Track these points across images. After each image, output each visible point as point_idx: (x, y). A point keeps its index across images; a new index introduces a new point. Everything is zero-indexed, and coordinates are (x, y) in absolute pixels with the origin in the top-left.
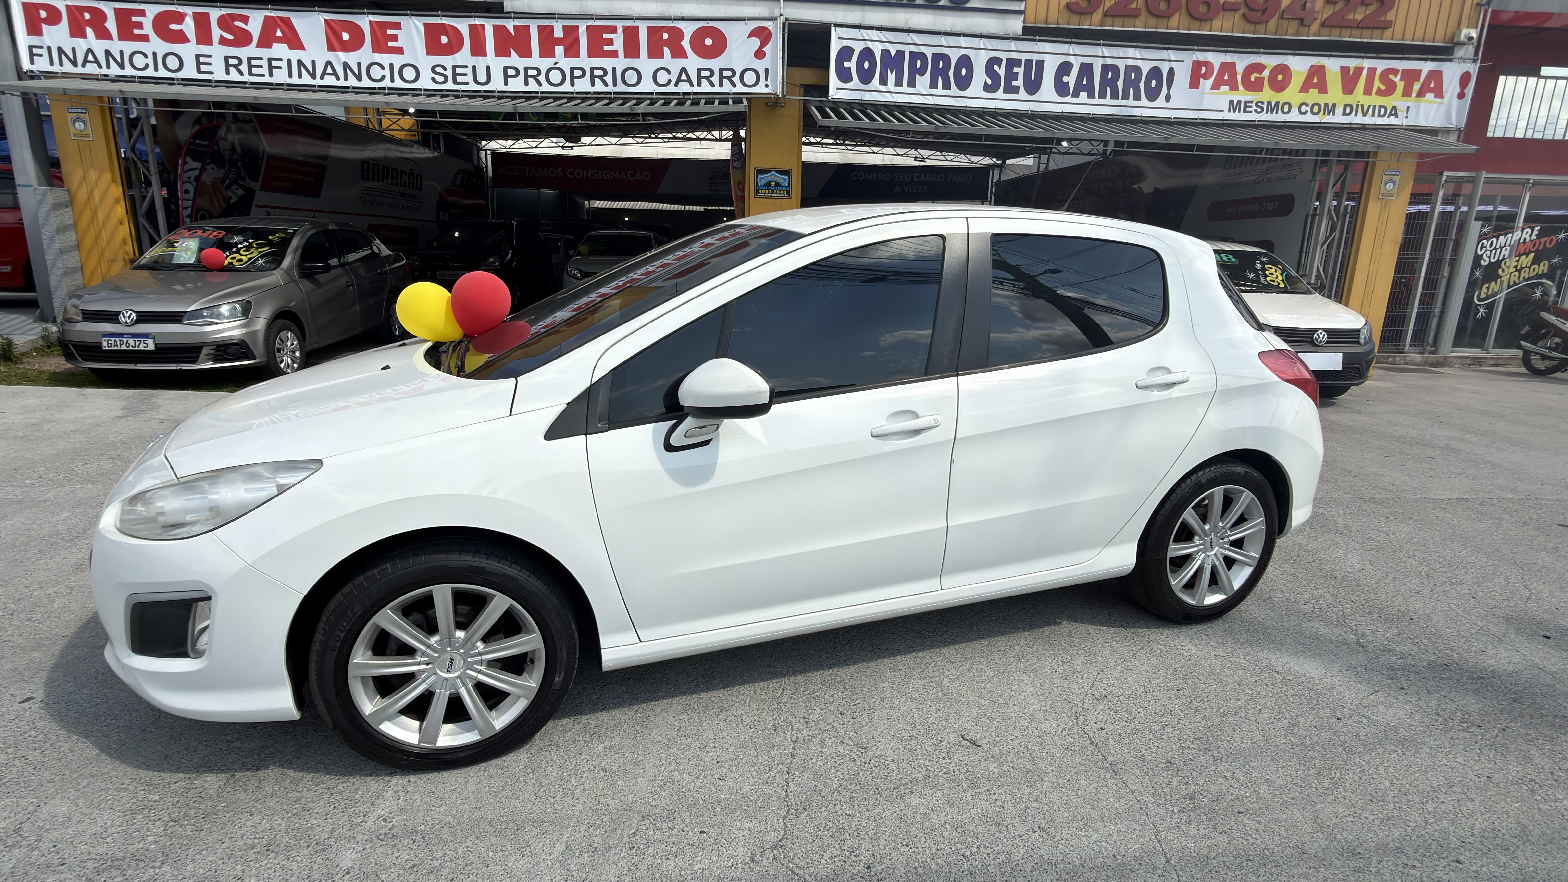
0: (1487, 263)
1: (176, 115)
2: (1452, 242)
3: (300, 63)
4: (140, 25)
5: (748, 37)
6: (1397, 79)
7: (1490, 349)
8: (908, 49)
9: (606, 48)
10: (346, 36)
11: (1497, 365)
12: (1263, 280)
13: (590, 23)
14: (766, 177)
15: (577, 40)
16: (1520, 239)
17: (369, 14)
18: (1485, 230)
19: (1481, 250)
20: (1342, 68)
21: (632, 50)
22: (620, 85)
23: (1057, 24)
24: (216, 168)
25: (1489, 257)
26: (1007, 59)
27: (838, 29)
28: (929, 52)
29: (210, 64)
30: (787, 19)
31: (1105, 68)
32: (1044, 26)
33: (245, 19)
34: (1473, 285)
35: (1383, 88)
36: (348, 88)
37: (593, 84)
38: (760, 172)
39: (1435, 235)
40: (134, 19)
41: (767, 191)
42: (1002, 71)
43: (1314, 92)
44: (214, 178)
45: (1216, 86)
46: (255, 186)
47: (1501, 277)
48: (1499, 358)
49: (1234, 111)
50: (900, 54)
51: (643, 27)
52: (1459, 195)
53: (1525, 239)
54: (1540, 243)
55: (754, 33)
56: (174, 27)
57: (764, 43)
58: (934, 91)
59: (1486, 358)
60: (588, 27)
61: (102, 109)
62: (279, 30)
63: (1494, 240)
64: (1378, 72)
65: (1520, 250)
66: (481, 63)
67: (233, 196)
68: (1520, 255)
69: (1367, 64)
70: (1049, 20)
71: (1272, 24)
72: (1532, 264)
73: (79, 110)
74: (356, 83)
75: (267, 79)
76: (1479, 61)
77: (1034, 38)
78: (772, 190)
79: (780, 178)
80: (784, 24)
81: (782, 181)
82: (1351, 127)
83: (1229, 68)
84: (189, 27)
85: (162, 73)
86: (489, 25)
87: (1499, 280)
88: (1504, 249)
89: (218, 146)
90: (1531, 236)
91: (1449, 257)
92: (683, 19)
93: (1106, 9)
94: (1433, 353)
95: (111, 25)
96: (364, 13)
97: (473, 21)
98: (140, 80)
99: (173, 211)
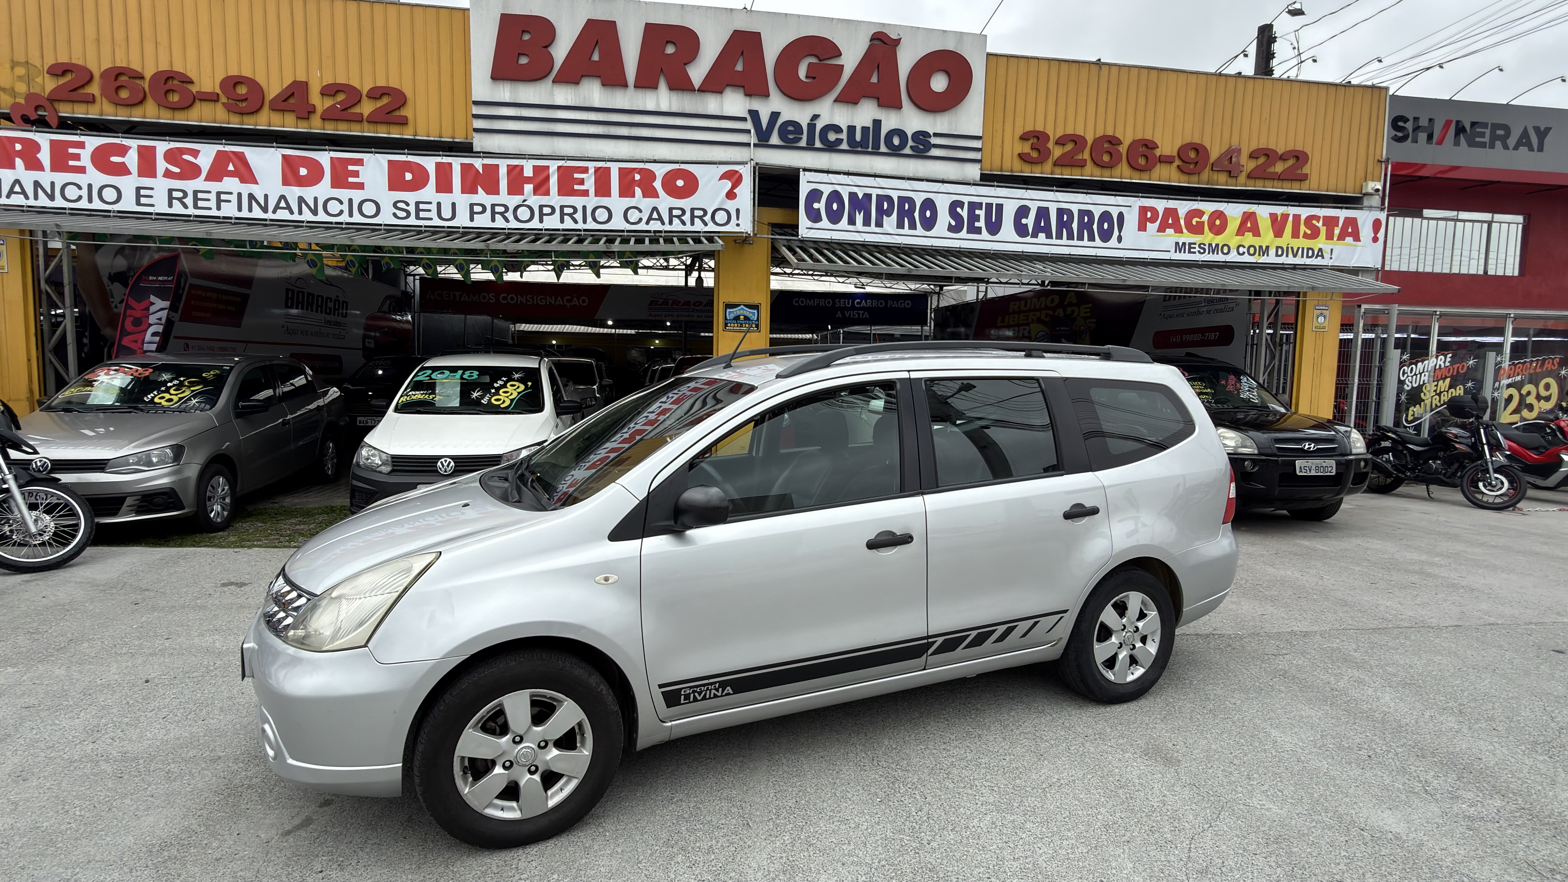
0: (1410, 388)
1: (98, 247)
2: (1377, 369)
3: (251, 197)
4: (77, 157)
5: (720, 179)
6: (1320, 224)
8: (874, 193)
9: (576, 187)
10: (303, 172)
13: (561, 163)
14: (736, 311)
15: (547, 179)
16: (1436, 365)
17: (330, 150)
18: (1404, 357)
19: (1403, 376)
20: (1270, 214)
21: (603, 189)
22: (590, 222)
23: (1012, 171)
25: (1411, 382)
26: (969, 203)
27: (806, 173)
28: (895, 195)
29: (151, 197)
30: (757, 164)
31: (1060, 212)
32: (999, 173)
33: (195, 153)
34: (1400, 408)
35: (1309, 232)
36: (303, 222)
37: (562, 221)
38: (729, 306)
39: (1361, 363)
40: (71, 151)
41: (736, 325)
42: (964, 213)
43: (1249, 235)
45: (1161, 229)
46: (175, 316)
47: (1423, 401)
49: (1180, 252)
50: (868, 196)
51: (614, 168)
52: (1377, 324)
53: (1440, 365)
54: (1454, 369)
55: (725, 176)
56: (114, 159)
57: (735, 186)
58: (901, 231)
60: (559, 168)
61: (21, 241)
62: (231, 164)
63: (1414, 366)
64: (1303, 218)
65: (1438, 375)
66: (446, 199)
68: (1438, 381)
69: (1292, 211)
70: (1004, 168)
71: (1205, 174)
72: (1449, 388)
74: (312, 218)
75: (214, 212)
76: (1386, 210)
77: (992, 184)
78: (741, 324)
79: (748, 312)
80: (754, 168)
81: (751, 315)
82: (1283, 267)
83: (1171, 213)
84: (132, 159)
85: (97, 205)
86: (456, 163)
87: (1422, 403)
88: (1423, 374)
90: (1445, 362)
91: (1376, 382)
92: (655, 161)
93: (1055, 158)
95: (44, 156)
96: (326, 150)
97: (439, 159)
98: (70, 211)
99: (86, 344)
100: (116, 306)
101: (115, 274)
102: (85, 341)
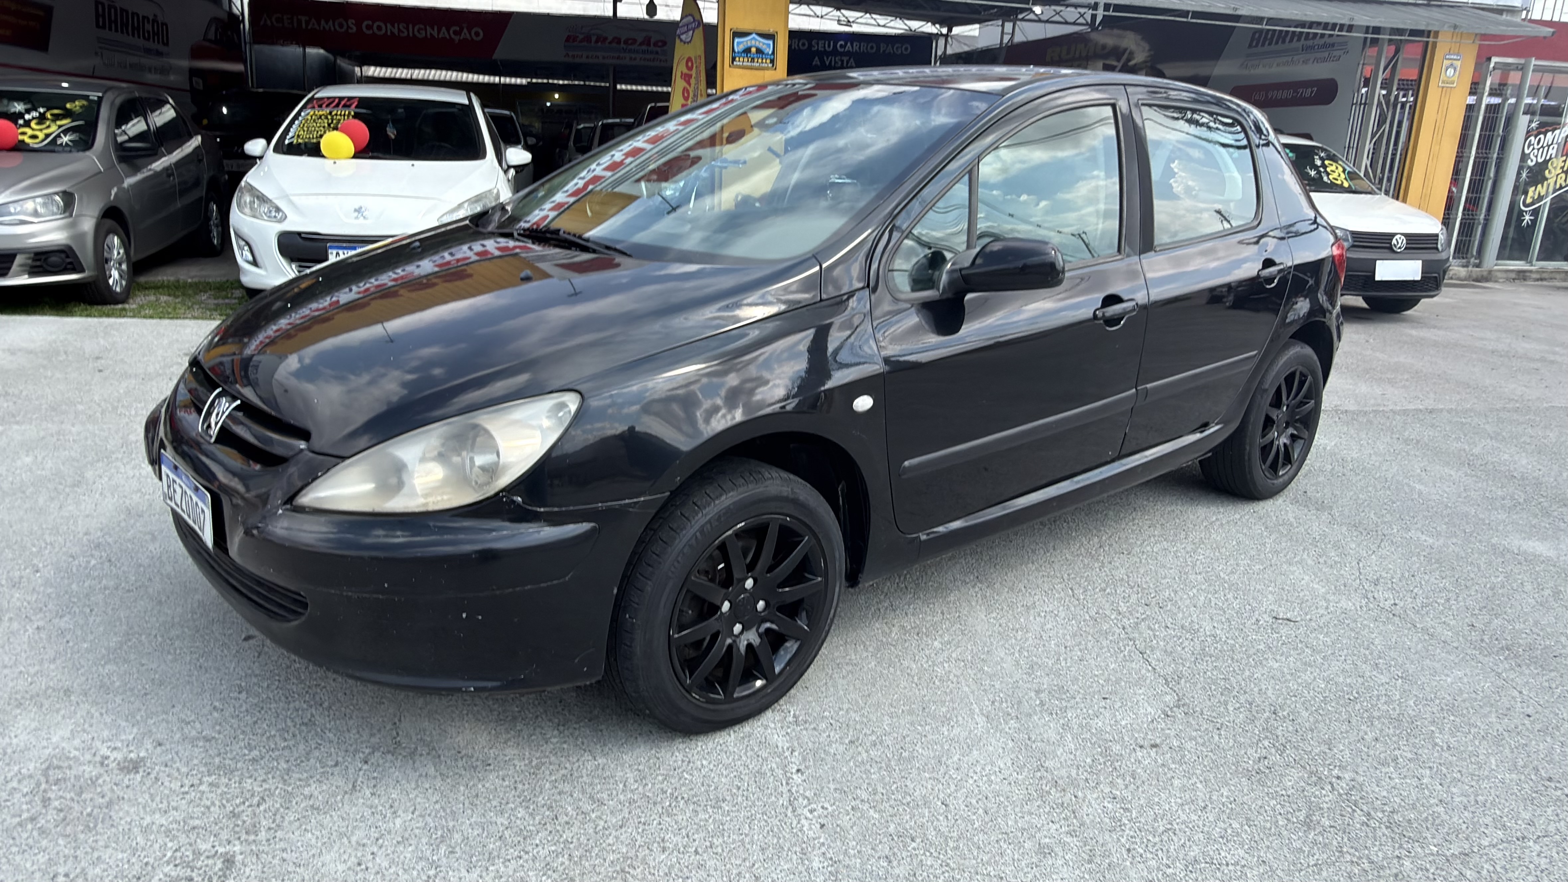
0: (1534, 163)
2: (1499, 139)
7: (1534, 262)
11: (1541, 279)
12: (1325, 179)
14: (746, 41)
18: (1533, 125)
19: (1529, 147)
25: (1536, 157)
34: (1520, 189)
38: (738, 33)
39: (1481, 130)
41: (746, 59)
47: (1547, 179)
48: (1543, 272)
52: (1505, 85)
59: (1531, 271)
63: (1542, 136)
65: (1566, 149)
78: (753, 58)
79: (762, 43)
81: (765, 46)
87: (1545, 183)
88: (1551, 147)
91: (1495, 156)
94: (1478, 266)
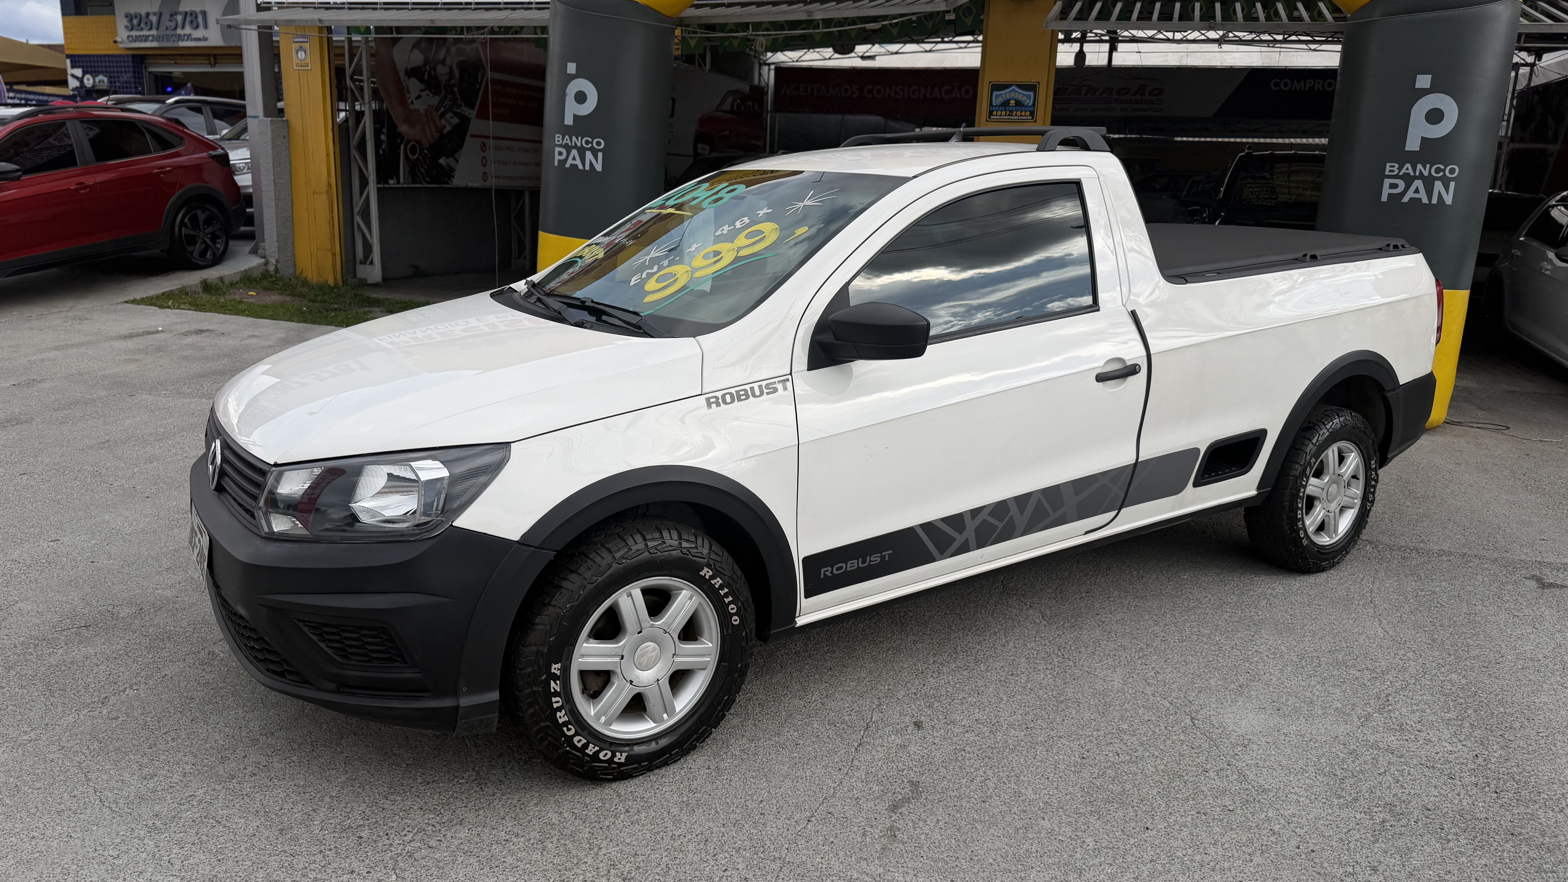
1: (396, 41)
14: (1005, 93)
24: (431, 95)
38: (996, 89)
41: (1004, 113)
44: (429, 106)
46: (471, 113)
61: (321, 38)
67: (447, 125)
73: (302, 40)
78: (1012, 108)
79: (1022, 94)
81: (1025, 98)
89: (435, 71)
98: (348, 6)
99: (382, 141)
100: (412, 103)
101: (411, 69)
102: (383, 137)
